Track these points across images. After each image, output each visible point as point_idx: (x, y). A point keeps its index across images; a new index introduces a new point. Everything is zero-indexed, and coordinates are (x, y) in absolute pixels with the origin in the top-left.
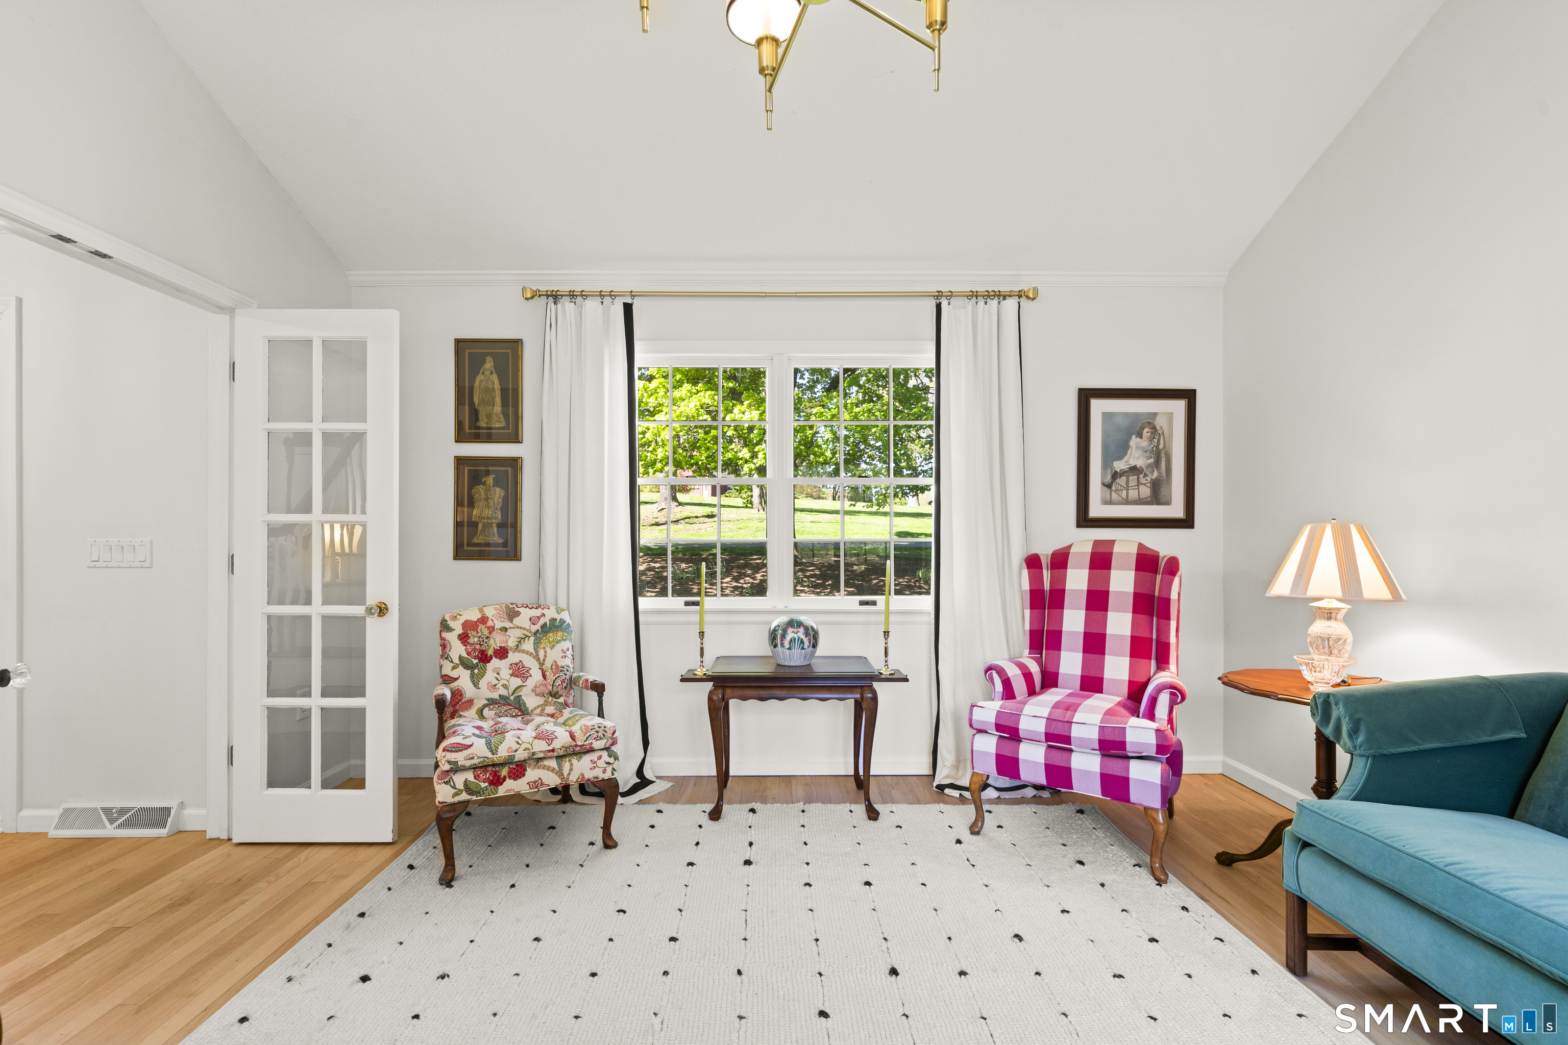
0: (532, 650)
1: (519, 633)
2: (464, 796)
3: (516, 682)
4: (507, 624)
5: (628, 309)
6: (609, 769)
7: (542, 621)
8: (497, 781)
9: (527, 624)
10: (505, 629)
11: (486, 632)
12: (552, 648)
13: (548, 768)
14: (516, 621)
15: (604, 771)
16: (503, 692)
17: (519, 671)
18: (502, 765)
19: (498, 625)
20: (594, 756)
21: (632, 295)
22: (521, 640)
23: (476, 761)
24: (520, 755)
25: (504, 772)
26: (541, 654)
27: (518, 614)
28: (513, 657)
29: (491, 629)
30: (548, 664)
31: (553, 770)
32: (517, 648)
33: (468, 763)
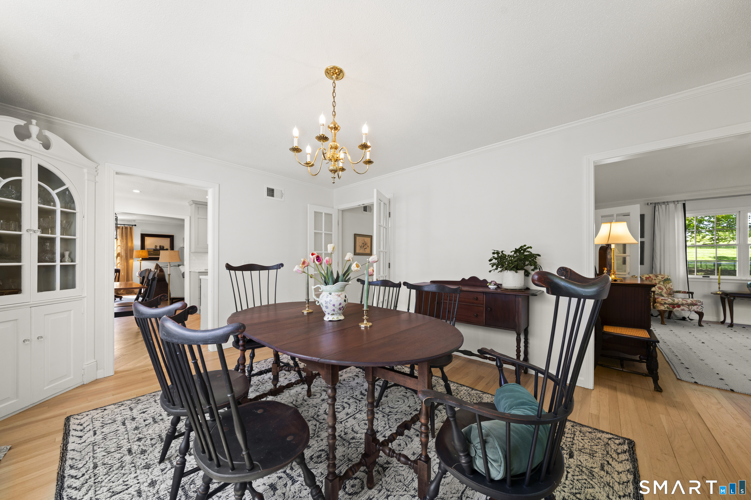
0: (663, 284)
1: (659, 280)
2: (666, 309)
3: (660, 291)
4: (656, 278)
5: (684, 205)
6: (701, 310)
7: (664, 278)
8: (674, 307)
9: (661, 279)
10: (655, 279)
11: (651, 280)
12: (668, 284)
13: (686, 307)
14: (658, 278)
15: (700, 310)
16: (658, 292)
17: (660, 288)
18: (675, 304)
19: (654, 278)
20: (698, 306)
21: (685, 201)
22: (659, 282)
23: (670, 303)
24: (680, 303)
25: (675, 306)
26: (665, 285)
27: (658, 276)
28: (658, 285)
29: (652, 279)
30: (667, 287)
31: (687, 307)
32: (659, 283)
33: (668, 303)
